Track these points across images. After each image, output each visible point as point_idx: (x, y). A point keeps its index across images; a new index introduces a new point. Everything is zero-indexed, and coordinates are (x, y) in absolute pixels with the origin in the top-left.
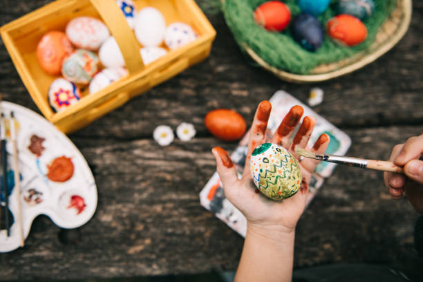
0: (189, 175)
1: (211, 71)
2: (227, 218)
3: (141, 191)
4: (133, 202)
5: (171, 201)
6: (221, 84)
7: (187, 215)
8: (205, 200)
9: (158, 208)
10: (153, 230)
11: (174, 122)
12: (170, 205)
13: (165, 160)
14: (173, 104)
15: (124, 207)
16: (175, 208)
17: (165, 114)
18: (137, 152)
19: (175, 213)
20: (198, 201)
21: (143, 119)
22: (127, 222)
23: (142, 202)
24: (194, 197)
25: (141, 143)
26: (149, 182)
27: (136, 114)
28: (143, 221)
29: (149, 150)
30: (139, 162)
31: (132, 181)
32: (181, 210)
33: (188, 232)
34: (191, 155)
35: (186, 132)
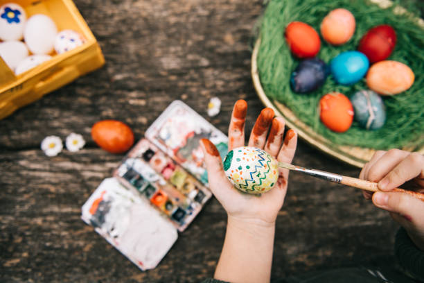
0: (74, 187)
1: (108, 79)
2: (108, 233)
3: (22, 203)
4: (13, 214)
5: (52, 213)
6: (119, 92)
7: (67, 229)
8: (87, 214)
9: (39, 221)
10: (30, 243)
11: (65, 132)
12: (50, 218)
13: (50, 171)
14: (66, 114)
15: (4, 219)
16: (56, 222)
17: (56, 124)
18: (23, 163)
19: (55, 226)
20: (80, 214)
21: (33, 128)
22: (5, 234)
23: (23, 214)
24: (76, 210)
25: (27, 153)
26: (31, 194)
27: (26, 124)
28: (22, 235)
29: (35, 161)
30: (24, 173)
31: (15, 193)
32: (61, 223)
33: (66, 247)
34: (78, 166)
35: (75, 143)
